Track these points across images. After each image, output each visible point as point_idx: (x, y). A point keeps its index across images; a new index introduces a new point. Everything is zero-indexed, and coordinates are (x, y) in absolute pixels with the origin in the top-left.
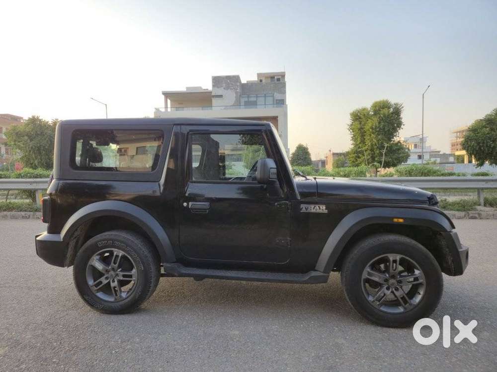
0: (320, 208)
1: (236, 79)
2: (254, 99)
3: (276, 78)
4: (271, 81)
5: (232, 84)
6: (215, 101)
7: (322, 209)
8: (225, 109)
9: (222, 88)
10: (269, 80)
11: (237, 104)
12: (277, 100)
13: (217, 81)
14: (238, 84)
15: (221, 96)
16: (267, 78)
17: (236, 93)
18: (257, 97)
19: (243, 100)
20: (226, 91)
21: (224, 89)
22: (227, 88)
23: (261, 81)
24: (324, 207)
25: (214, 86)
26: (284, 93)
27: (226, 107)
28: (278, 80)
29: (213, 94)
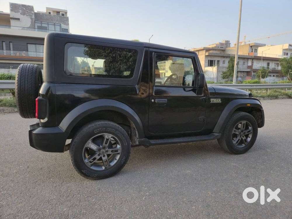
0: (218, 100)
1: (31, 8)
2: (46, 26)
3: (61, 13)
4: (57, 15)
5: (27, 11)
6: (13, 22)
7: (219, 101)
8: (22, 29)
9: (19, 13)
10: (56, 14)
11: (32, 27)
12: (62, 29)
13: (14, 7)
14: (33, 12)
15: (18, 19)
16: (54, 11)
17: (31, 19)
18: (48, 24)
19: (37, 25)
20: (22, 16)
21: (21, 14)
22: (23, 14)
23: (50, 13)
24: (220, 100)
25: (11, 10)
26: (68, 24)
27: (23, 28)
28: (63, 15)
29: (11, 16)
